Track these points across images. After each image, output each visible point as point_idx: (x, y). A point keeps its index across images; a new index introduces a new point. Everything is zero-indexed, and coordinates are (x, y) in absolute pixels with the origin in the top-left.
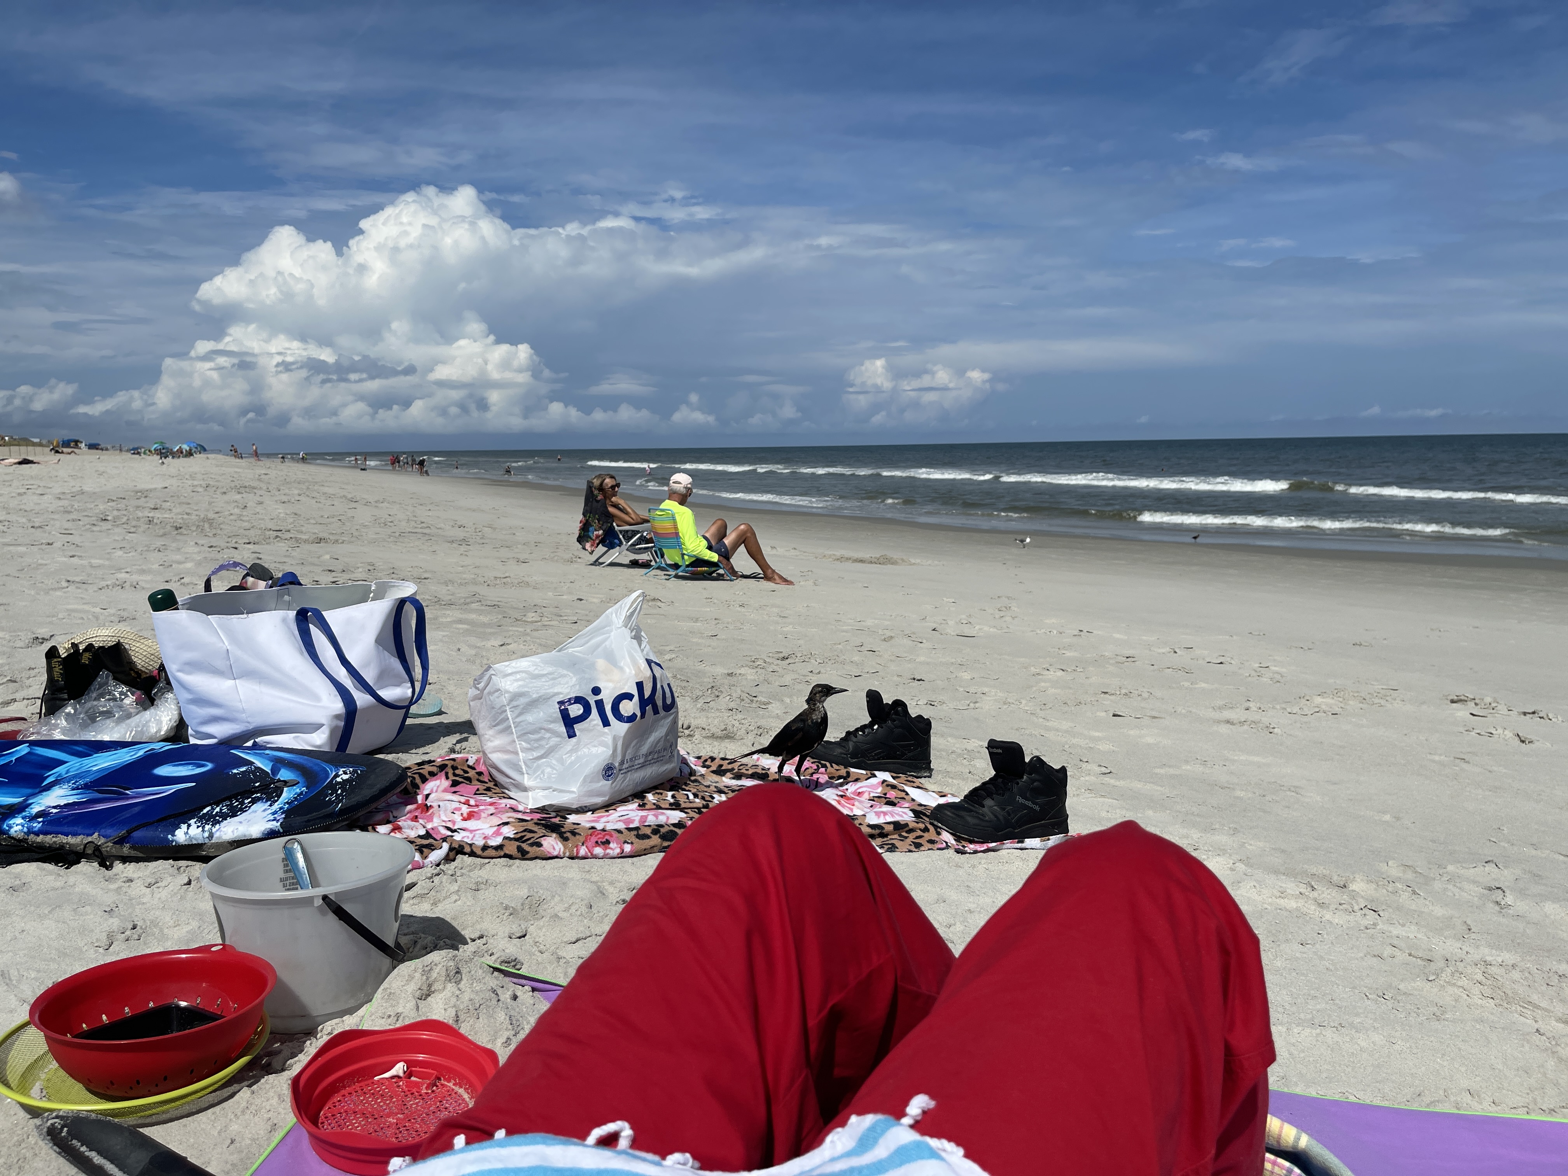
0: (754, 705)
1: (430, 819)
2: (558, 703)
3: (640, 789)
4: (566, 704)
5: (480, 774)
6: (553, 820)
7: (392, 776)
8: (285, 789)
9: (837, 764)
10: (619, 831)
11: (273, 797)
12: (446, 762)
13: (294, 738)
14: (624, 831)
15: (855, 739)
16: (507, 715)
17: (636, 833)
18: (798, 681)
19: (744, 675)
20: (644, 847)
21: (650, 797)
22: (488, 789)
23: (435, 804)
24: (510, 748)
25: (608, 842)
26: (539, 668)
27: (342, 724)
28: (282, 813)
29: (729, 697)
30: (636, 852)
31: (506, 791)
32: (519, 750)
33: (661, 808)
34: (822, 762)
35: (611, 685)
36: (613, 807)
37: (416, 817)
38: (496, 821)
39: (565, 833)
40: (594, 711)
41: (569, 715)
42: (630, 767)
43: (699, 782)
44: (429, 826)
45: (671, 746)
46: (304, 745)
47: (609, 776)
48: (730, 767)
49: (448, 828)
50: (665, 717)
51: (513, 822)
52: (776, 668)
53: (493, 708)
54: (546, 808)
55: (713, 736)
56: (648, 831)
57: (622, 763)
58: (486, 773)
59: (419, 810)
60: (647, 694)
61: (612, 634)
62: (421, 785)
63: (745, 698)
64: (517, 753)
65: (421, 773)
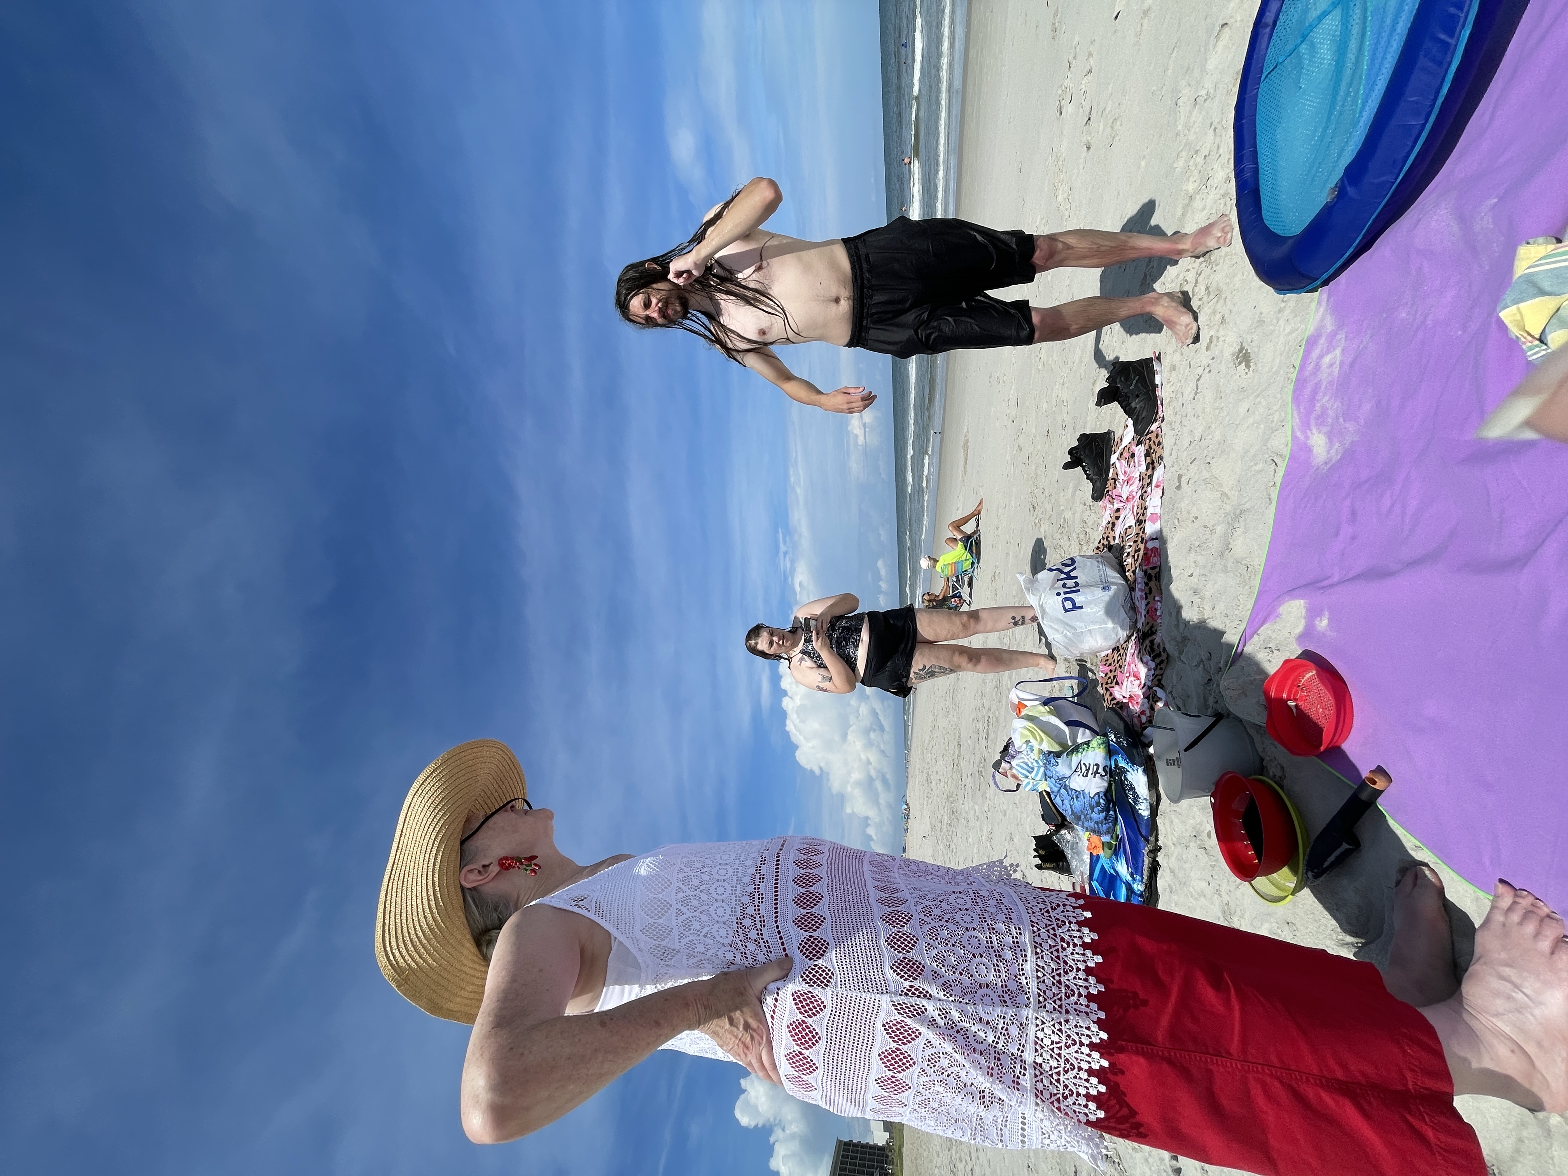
8: (1120, 765)
9: (1106, 484)
11: (1124, 771)
15: (1091, 475)
22: (1120, 667)
23: (1129, 693)
34: (1105, 493)
62: (1118, 700)
65: (1111, 700)
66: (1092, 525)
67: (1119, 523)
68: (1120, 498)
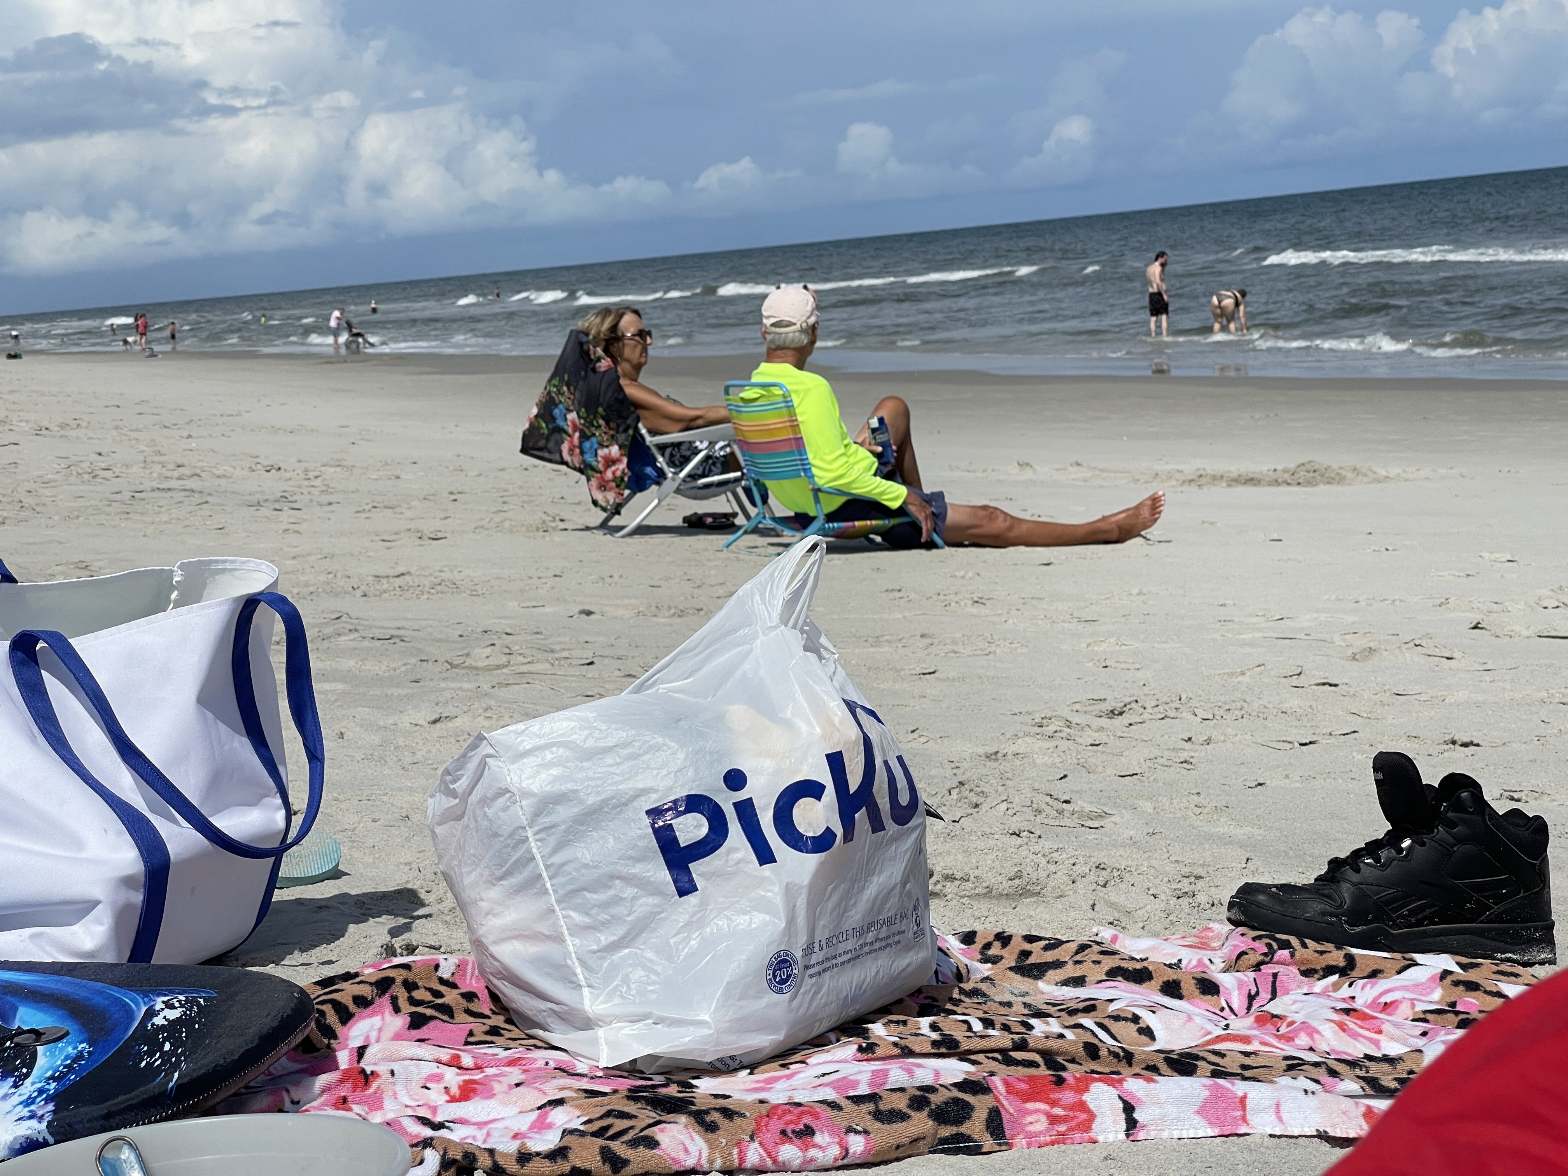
0: (1067, 822)
1: (376, 1104)
2: (648, 812)
3: (852, 1012)
4: (669, 815)
5: (470, 996)
6: (664, 1091)
7: (282, 1006)
8: (40, 1049)
9: (1317, 940)
10: (834, 1105)
11: (17, 1069)
12: (391, 973)
13: (33, 936)
14: (844, 1103)
15: (1354, 877)
16: (529, 850)
17: (871, 1107)
18: (1163, 761)
19: (1025, 756)
20: (894, 1142)
21: (878, 1029)
22: (495, 1031)
23: (382, 1069)
24: (543, 928)
25: (809, 1131)
26: (596, 734)
27: (138, 898)
28: (47, 1101)
29: (1004, 806)
30: (878, 1153)
31: (540, 1033)
32: (566, 932)
33: (910, 1053)
34: (1278, 936)
35: (768, 764)
36: (798, 1057)
37: (345, 1100)
38: (534, 1097)
39: (707, 1112)
40: (735, 828)
41: (675, 840)
42: (828, 959)
43: (984, 995)
44: (377, 1118)
45: (915, 908)
46: (56, 954)
47: (783, 982)
48: (1050, 956)
49: (424, 1121)
50: (896, 839)
51: (573, 1099)
52: (1098, 737)
53: (496, 835)
54: (640, 1066)
55: (988, 893)
56: (901, 1103)
57: (809, 950)
58: (484, 995)
59: (349, 1085)
60: (854, 781)
61: (758, 641)
62: (339, 1029)
63: (1044, 806)
64: (558, 939)
65: (334, 1002)
66: (1112, 905)
67: (1149, 993)
68: (1265, 995)
